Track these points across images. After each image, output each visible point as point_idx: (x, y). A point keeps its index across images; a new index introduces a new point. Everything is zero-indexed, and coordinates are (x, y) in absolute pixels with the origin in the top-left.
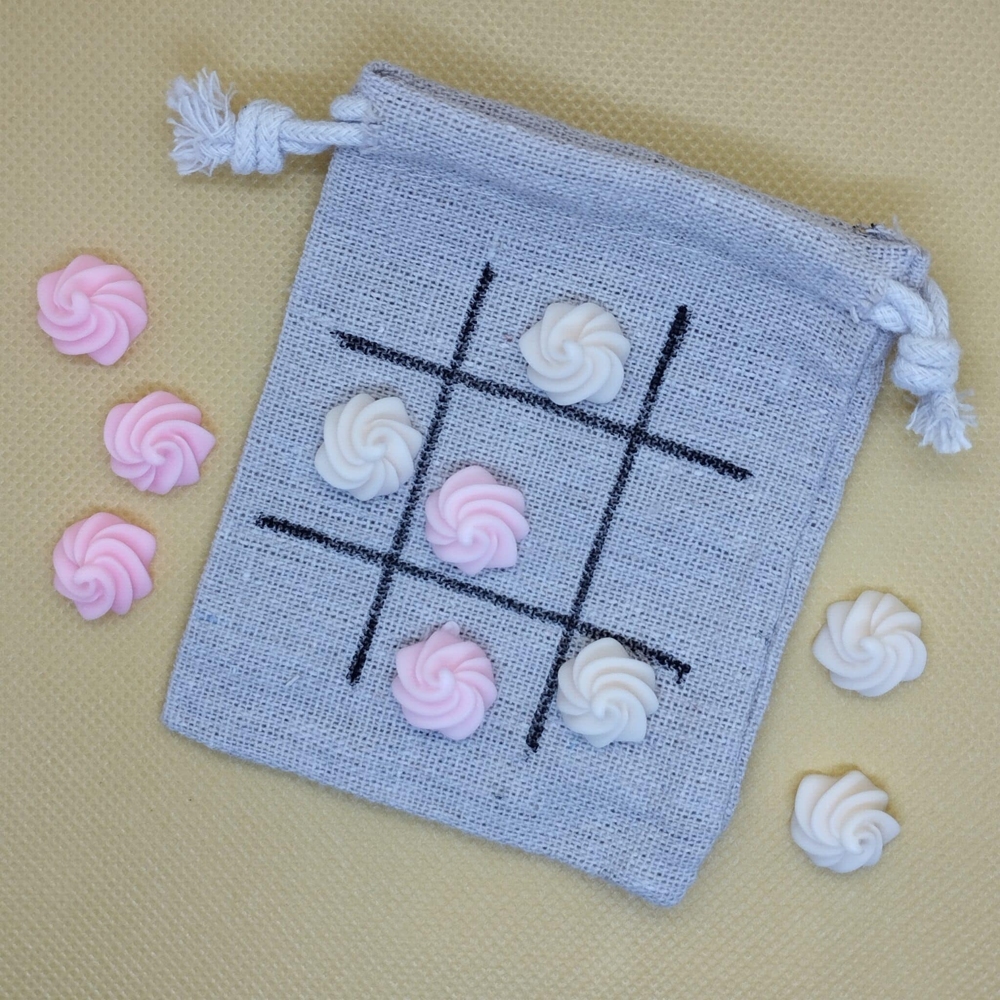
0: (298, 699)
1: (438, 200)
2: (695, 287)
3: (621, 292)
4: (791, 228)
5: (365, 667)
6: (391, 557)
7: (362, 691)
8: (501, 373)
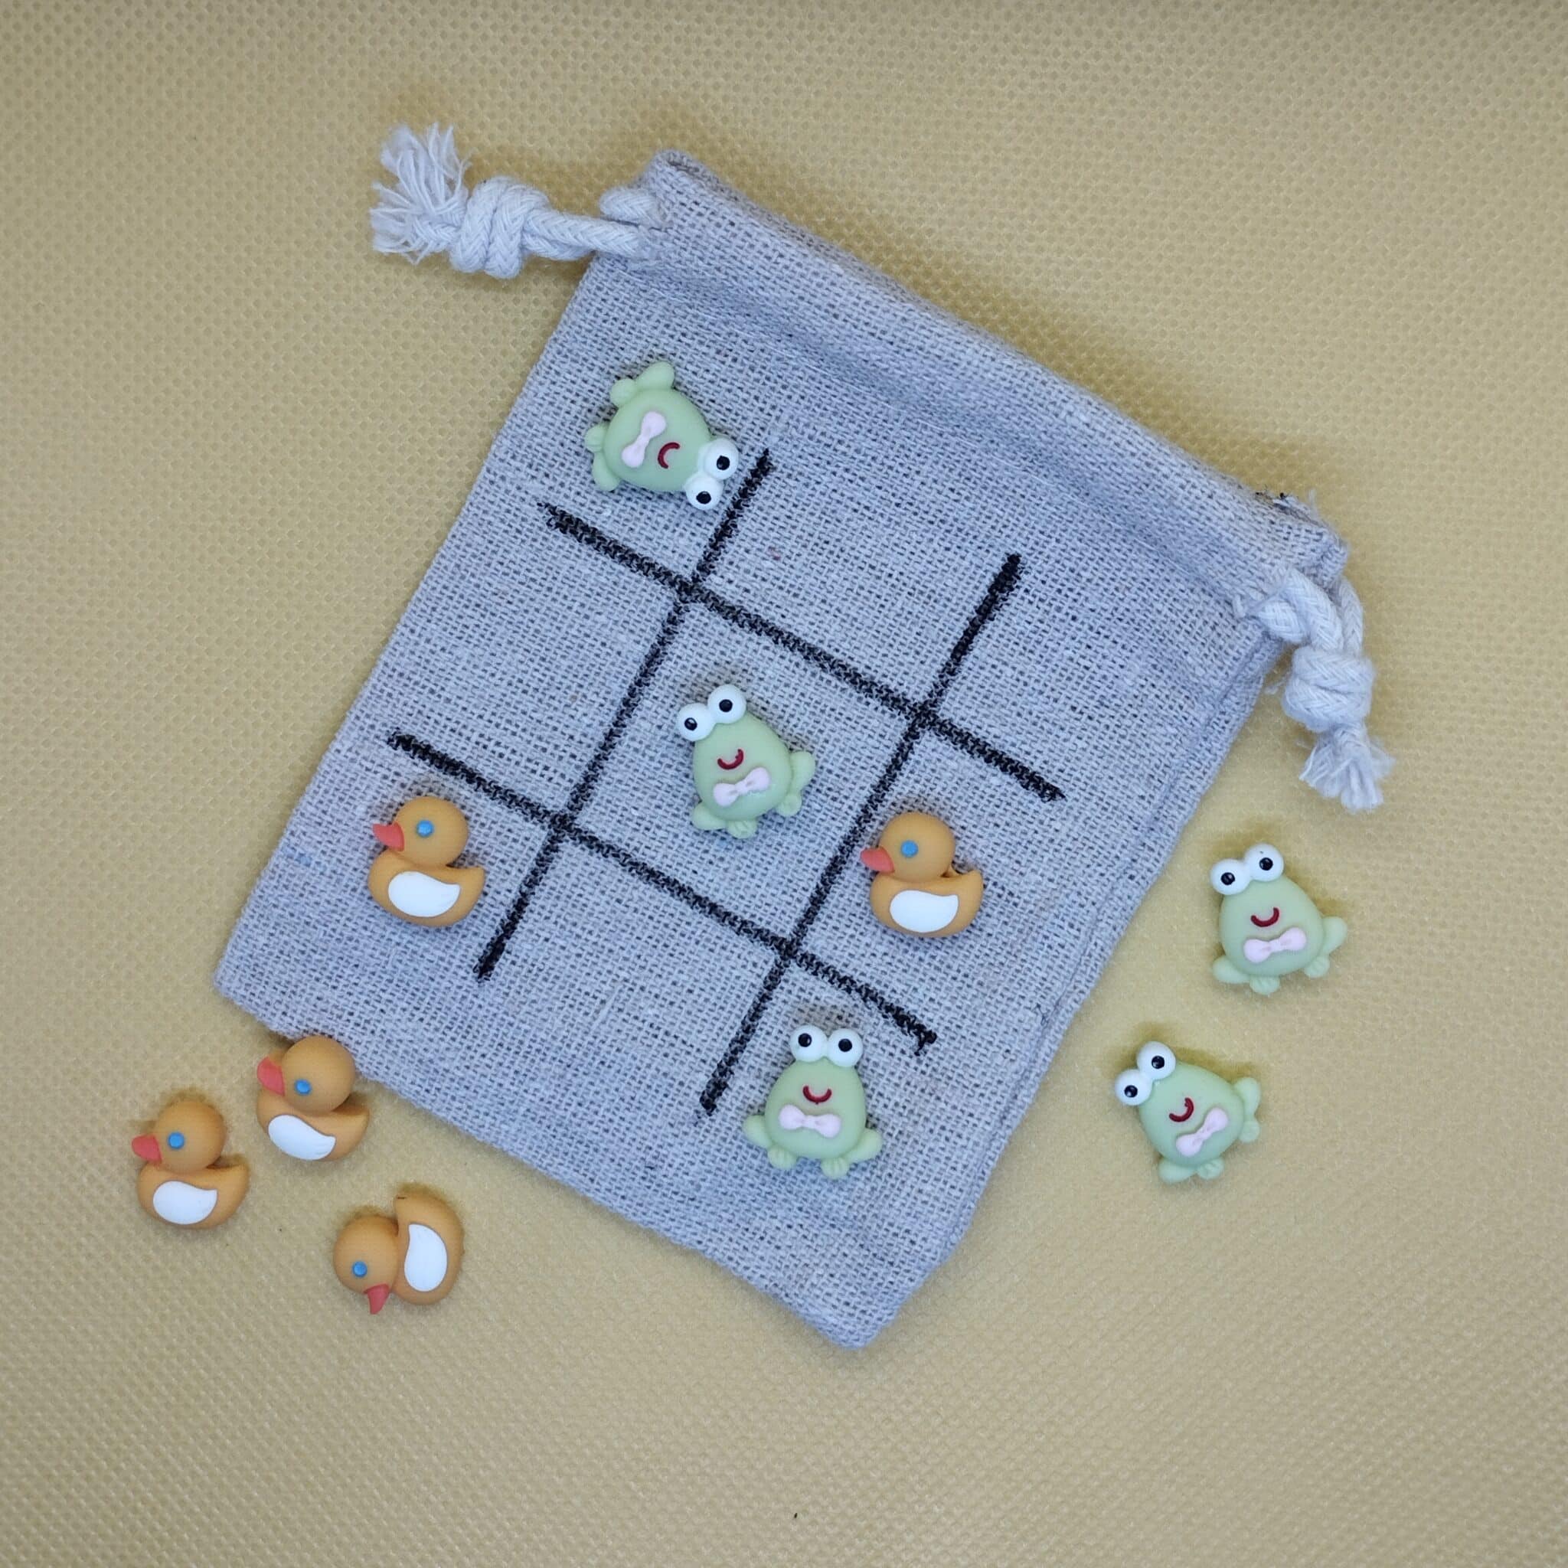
0: (404, 985)
1: (718, 352)
2: (1036, 532)
3: (937, 522)
4: (1178, 475)
5: (501, 960)
6: (563, 819)
7: (491, 991)
8: (758, 600)
